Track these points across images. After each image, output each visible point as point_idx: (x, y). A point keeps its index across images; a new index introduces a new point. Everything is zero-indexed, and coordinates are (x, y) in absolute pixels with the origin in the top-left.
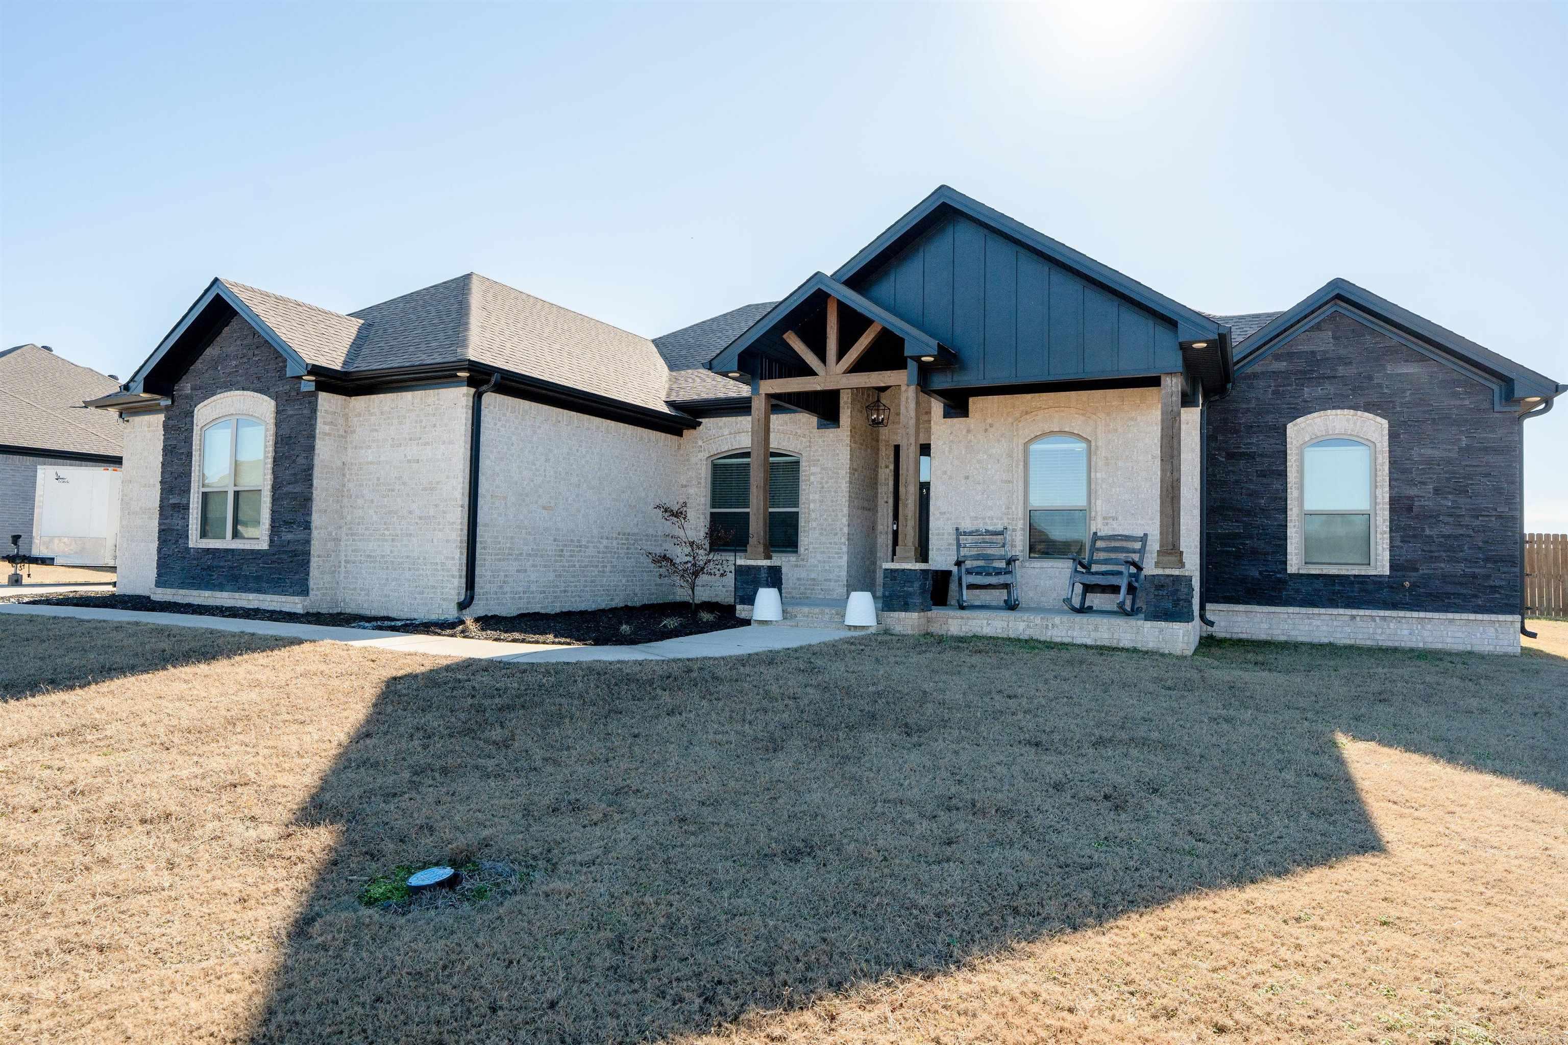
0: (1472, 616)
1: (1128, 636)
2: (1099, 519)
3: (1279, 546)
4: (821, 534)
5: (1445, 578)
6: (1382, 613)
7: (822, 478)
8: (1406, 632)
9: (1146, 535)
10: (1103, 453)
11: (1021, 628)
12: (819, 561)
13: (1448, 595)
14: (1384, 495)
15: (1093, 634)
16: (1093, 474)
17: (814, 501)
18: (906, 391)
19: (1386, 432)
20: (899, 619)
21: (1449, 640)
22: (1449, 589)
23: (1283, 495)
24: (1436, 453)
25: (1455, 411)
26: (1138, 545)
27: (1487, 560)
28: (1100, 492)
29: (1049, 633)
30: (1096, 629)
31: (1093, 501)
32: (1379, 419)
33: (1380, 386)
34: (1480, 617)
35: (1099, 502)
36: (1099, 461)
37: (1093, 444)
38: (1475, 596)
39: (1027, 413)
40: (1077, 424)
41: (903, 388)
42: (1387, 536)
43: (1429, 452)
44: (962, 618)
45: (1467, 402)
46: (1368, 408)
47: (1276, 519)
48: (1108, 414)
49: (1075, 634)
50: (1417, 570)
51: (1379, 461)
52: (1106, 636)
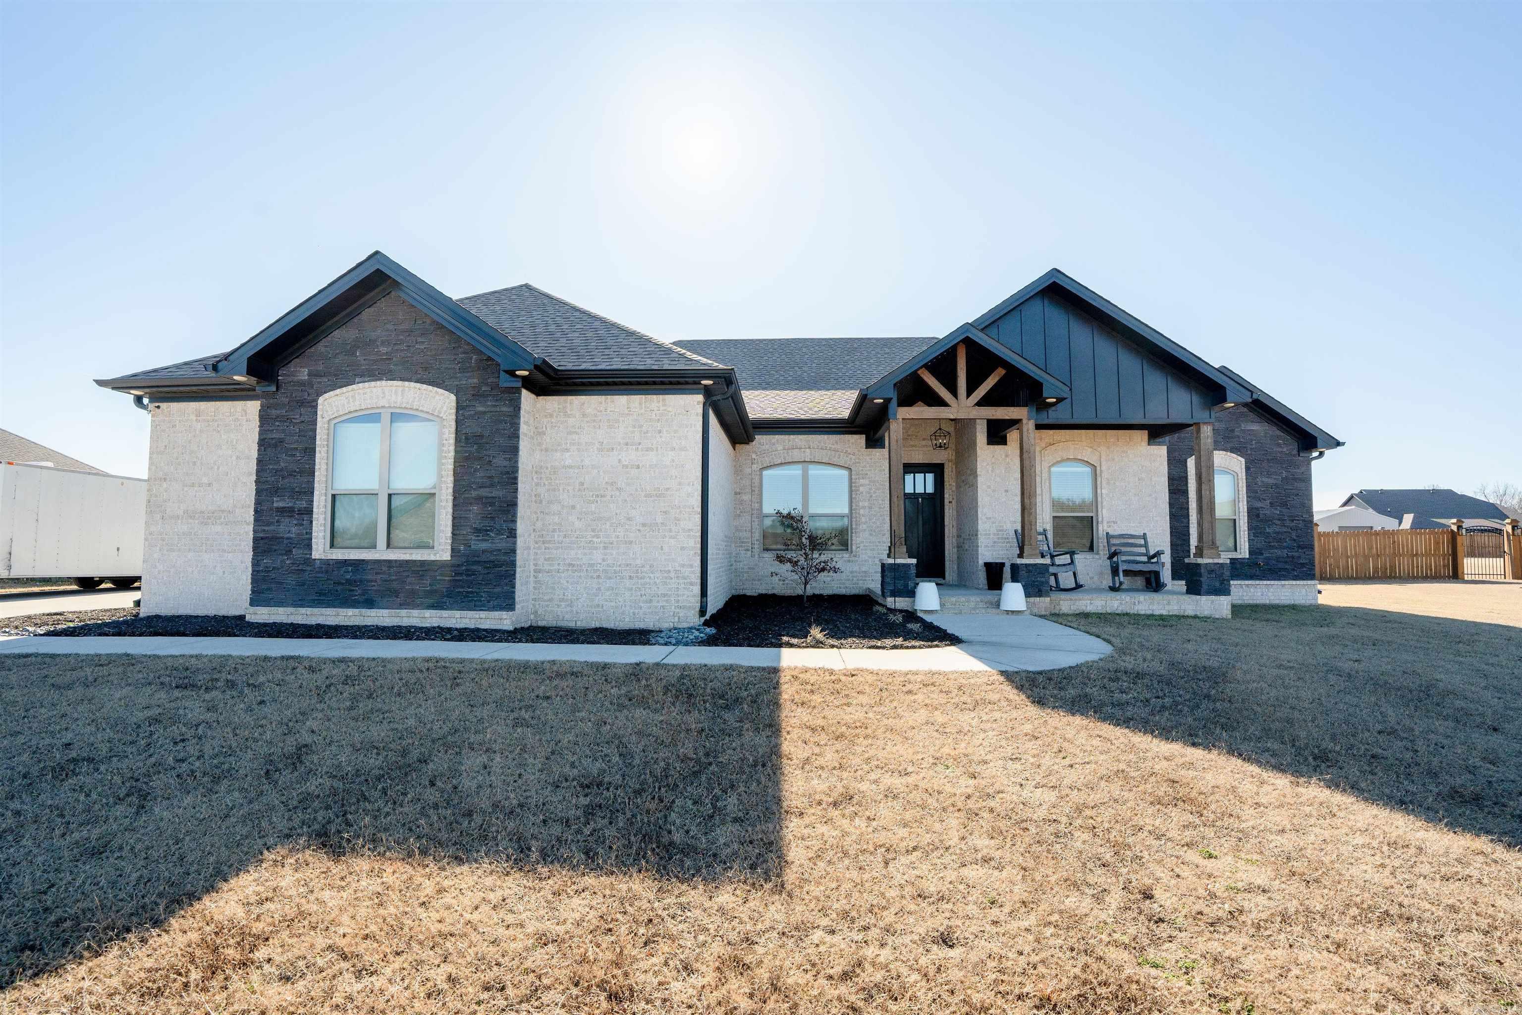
0: (1294, 582)
1: (1190, 607)
2: (1105, 524)
3: (1184, 540)
4: (871, 535)
5: (1278, 559)
6: (1247, 582)
7: (870, 489)
8: (1259, 594)
9: (1145, 534)
10: (1105, 475)
11: (1116, 605)
12: (870, 557)
13: (1280, 569)
14: (1243, 507)
15: (1167, 608)
16: (1099, 491)
17: (864, 507)
18: (1027, 423)
19: (1244, 466)
21: (1283, 598)
22: (1280, 565)
23: (1185, 506)
24: (1270, 481)
25: (1279, 455)
26: (1142, 542)
27: (1299, 547)
28: (1105, 503)
29: (1136, 608)
30: (1169, 604)
31: (1100, 510)
32: (1240, 458)
33: (1239, 437)
34: (1298, 582)
35: (1104, 511)
36: (1103, 481)
37: (1098, 468)
38: (1293, 570)
39: (1051, 445)
40: (1087, 454)
41: (1024, 421)
42: (1246, 533)
43: (1266, 480)
44: (1071, 600)
45: (1285, 450)
46: (1233, 450)
47: (1182, 522)
48: (1108, 448)
49: (1154, 608)
50: (1262, 554)
51: (1240, 485)
52: (1176, 608)
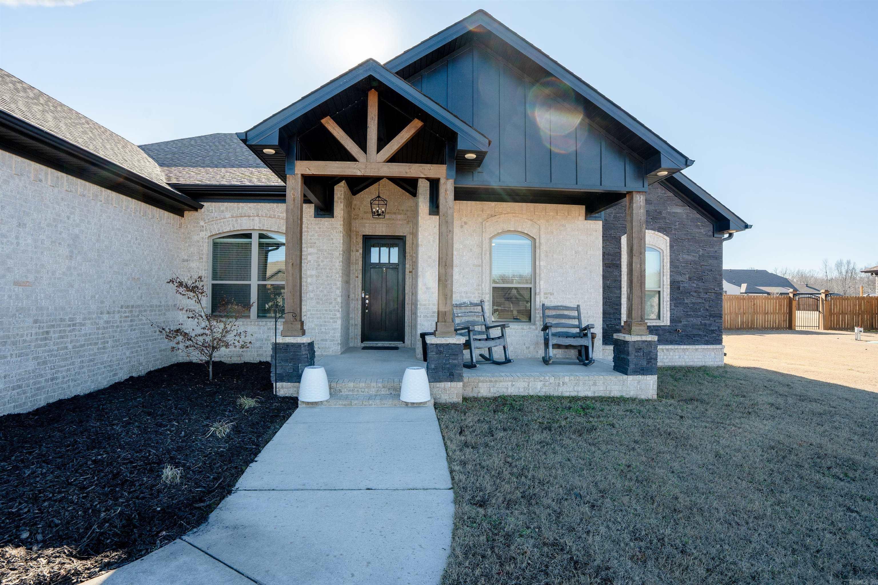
0: (706, 347)
1: (617, 387)
2: (542, 294)
3: (616, 309)
4: (318, 303)
5: (693, 326)
6: (667, 347)
7: (319, 258)
8: (677, 357)
9: (578, 306)
10: (544, 248)
11: (539, 387)
12: (317, 325)
13: (694, 336)
14: (667, 281)
15: (592, 388)
16: (537, 263)
17: (311, 276)
18: (445, 183)
19: (668, 244)
20: (445, 389)
21: (696, 360)
22: (695, 332)
23: (619, 279)
24: (690, 258)
25: (697, 235)
26: (576, 314)
27: (710, 316)
28: (542, 275)
29: (560, 389)
30: (595, 384)
31: (537, 281)
32: (665, 237)
33: (665, 218)
34: (709, 347)
35: (542, 283)
36: (541, 253)
37: (537, 241)
38: (705, 336)
39: (492, 216)
40: (527, 227)
41: (442, 181)
42: (669, 303)
43: (686, 257)
44: (491, 381)
45: (702, 231)
46: (660, 230)
47: (615, 293)
48: (547, 221)
49: (580, 389)
50: (681, 322)
51: (665, 261)
52: (602, 389)
